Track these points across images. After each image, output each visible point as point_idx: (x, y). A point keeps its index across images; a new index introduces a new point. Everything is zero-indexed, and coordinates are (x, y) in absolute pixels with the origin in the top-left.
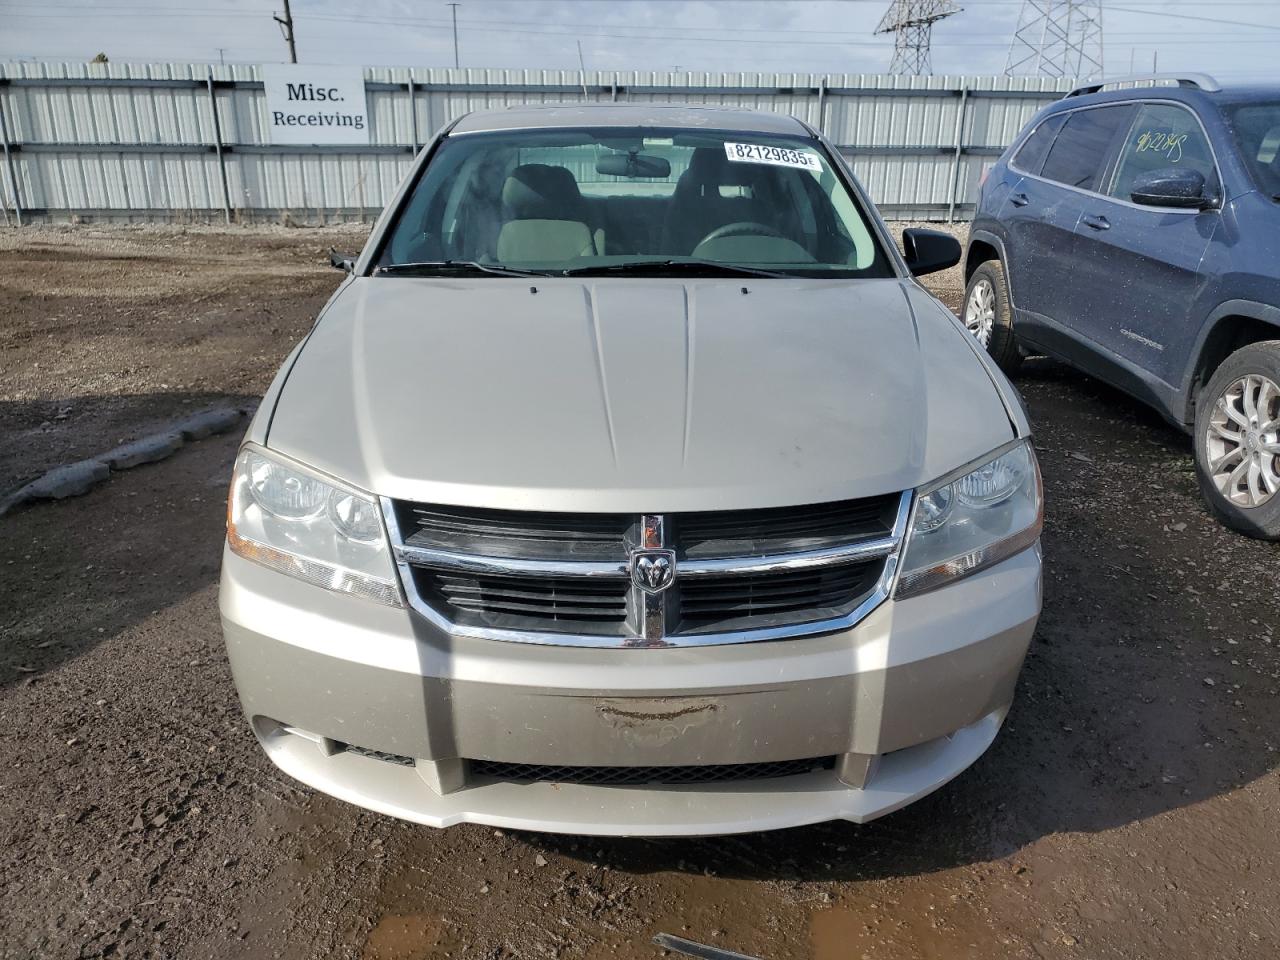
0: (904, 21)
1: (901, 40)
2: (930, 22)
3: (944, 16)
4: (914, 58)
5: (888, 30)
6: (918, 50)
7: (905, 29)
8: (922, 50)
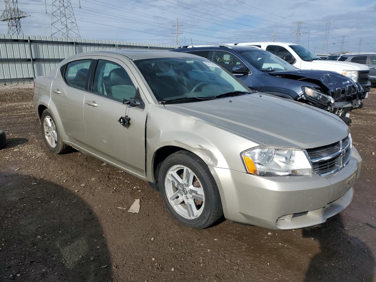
0: (10, 18)
1: (10, 23)
2: (19, 18)
3: (24, 17)
4: (16, 30)
5: (4, 20)
6: (17, 27)
7: (11, 20)
8: (18, 27)
